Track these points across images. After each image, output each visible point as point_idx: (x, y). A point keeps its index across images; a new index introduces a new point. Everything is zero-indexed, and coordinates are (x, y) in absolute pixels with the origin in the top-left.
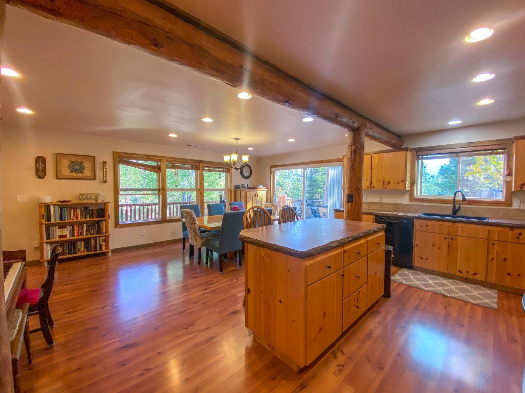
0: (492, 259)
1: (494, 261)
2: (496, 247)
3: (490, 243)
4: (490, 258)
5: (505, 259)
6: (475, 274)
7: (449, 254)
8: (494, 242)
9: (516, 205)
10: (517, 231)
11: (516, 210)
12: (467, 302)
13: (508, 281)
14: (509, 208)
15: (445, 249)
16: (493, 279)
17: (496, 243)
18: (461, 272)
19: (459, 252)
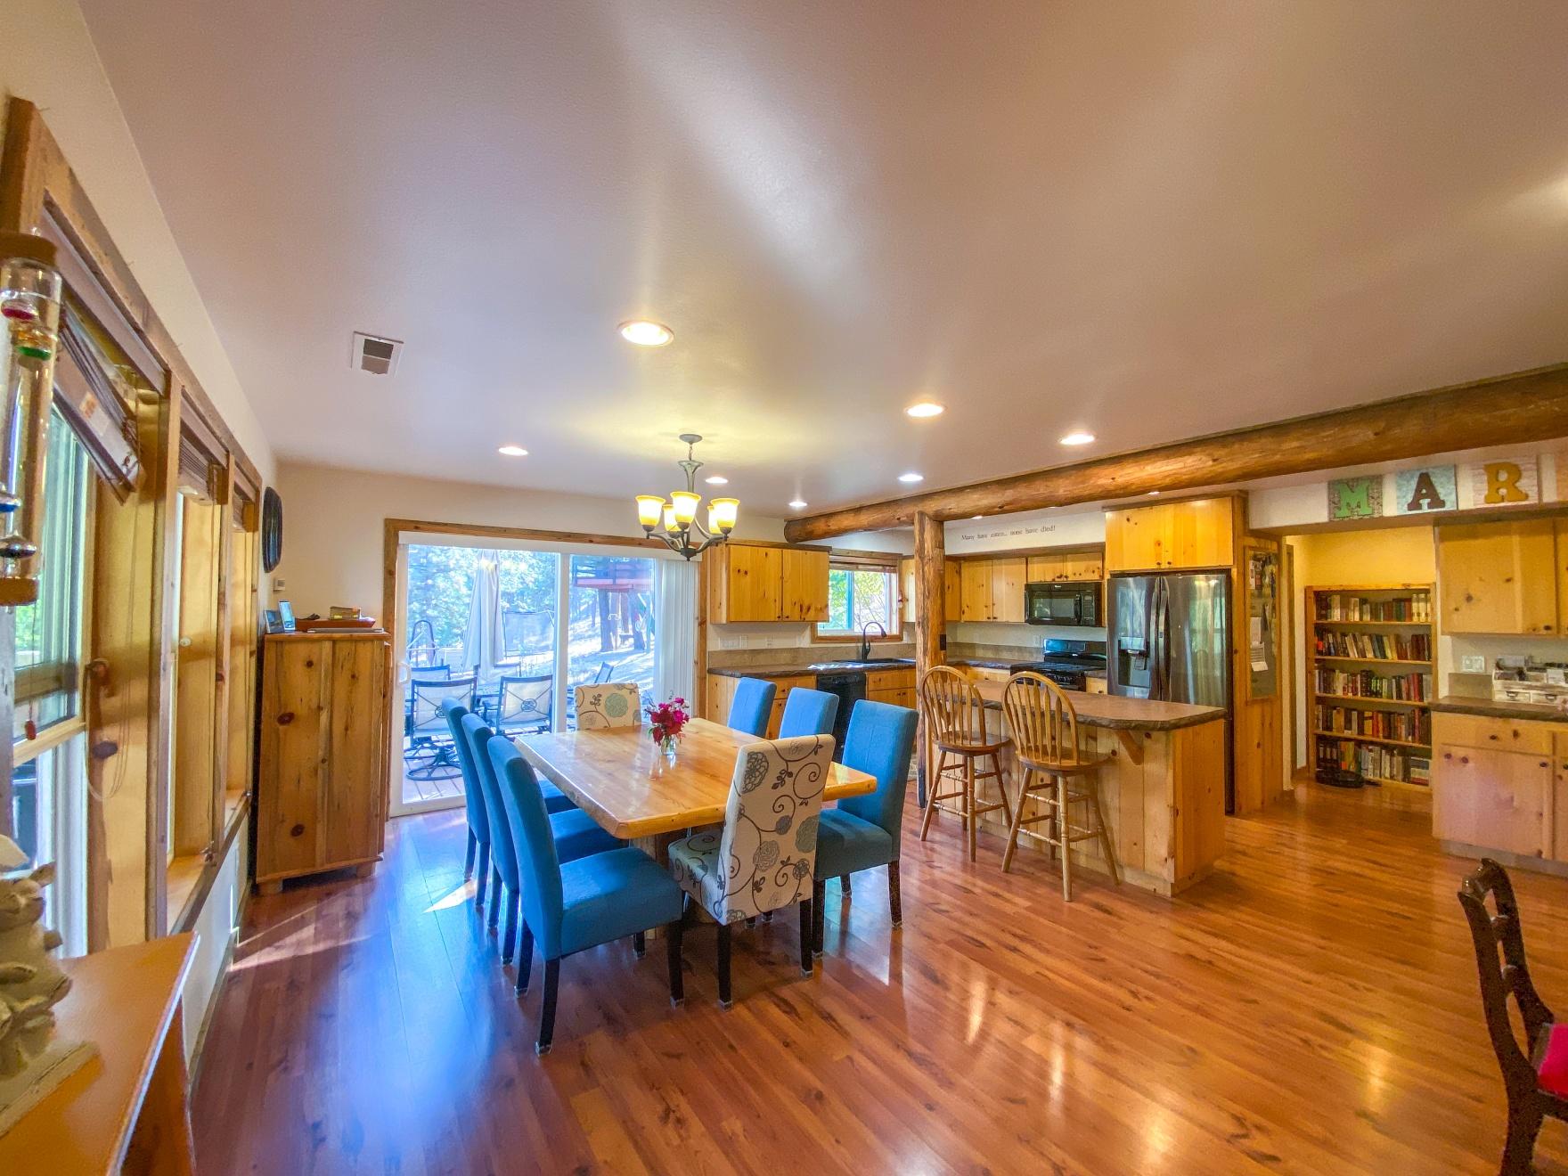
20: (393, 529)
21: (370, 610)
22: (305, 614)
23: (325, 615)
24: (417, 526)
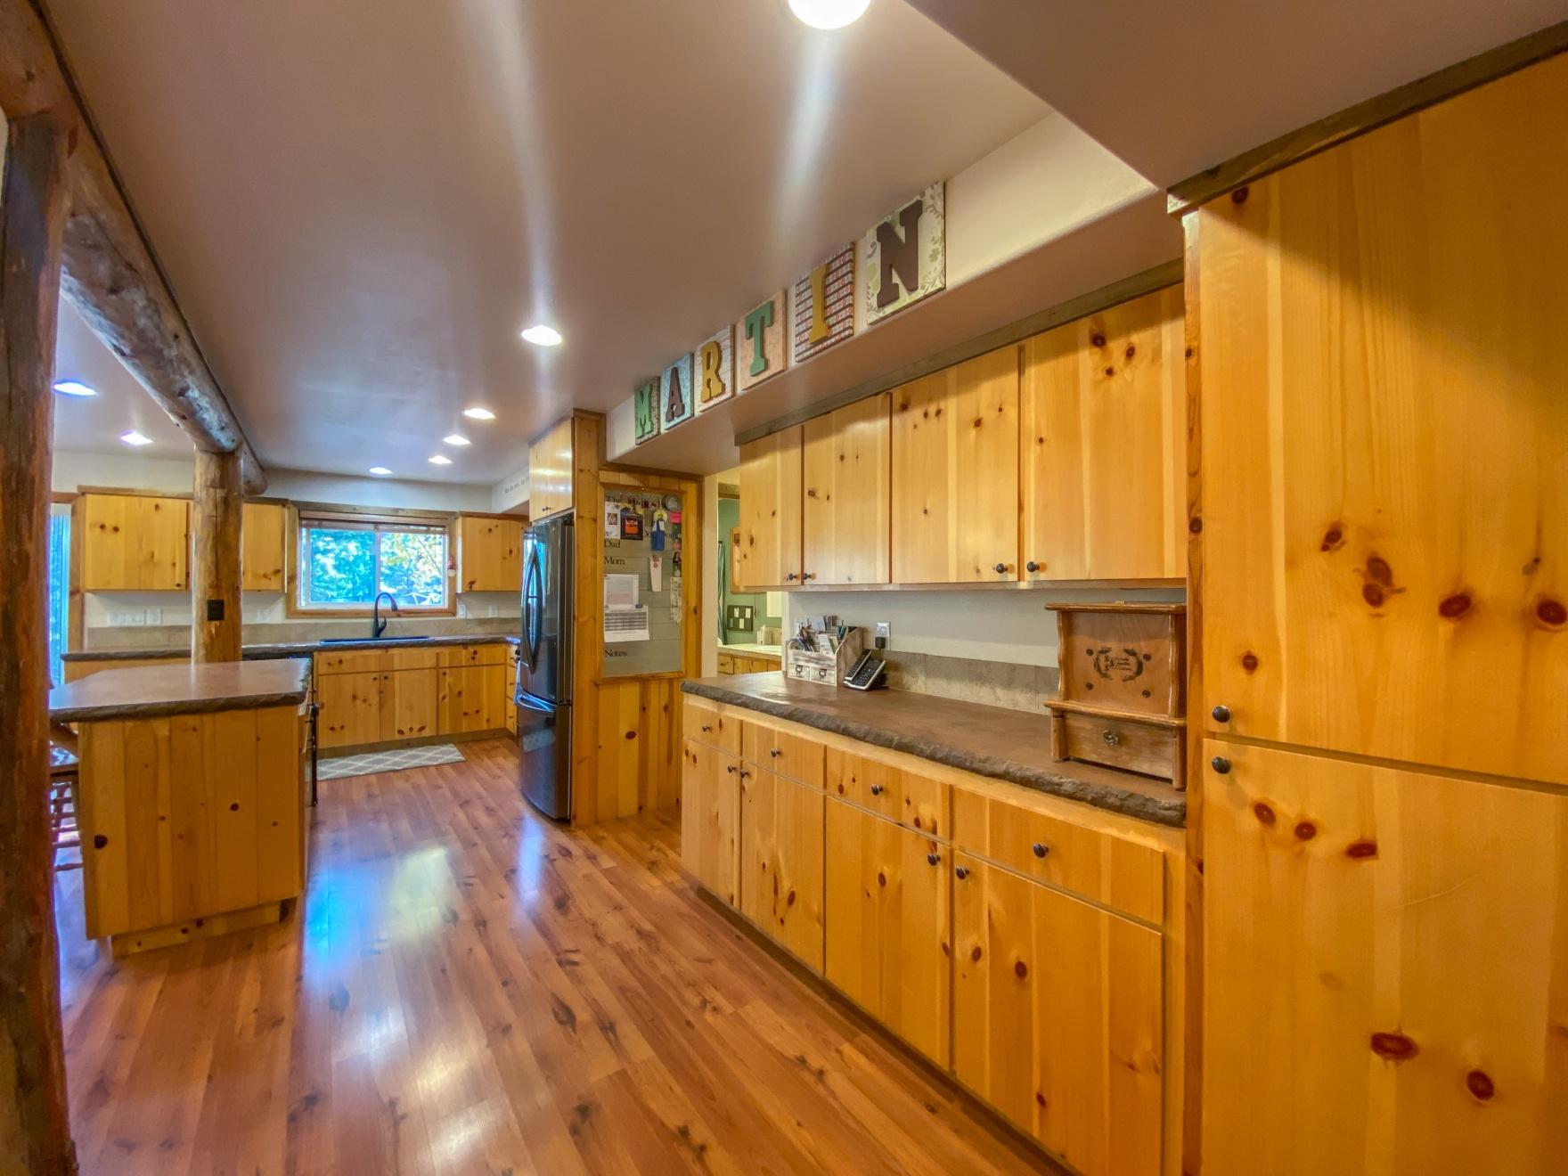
0: (444, 697)
1: (447, 700)
2: (448, 679)
3: (439, 671)
4: (441, 696)
5: (460, 693)
6: (422, 728)
7: (381, 707)
8: (443, 671)
9: (462, 613)
10: (471, 649)
11: (461, 620)
12: (427, 767)
13: (466, 727)
14: (454, 618)
15: (374, 700)
16: (446, 729)
17: (447, 671)
18: (401, 732)
19: (397, 700)
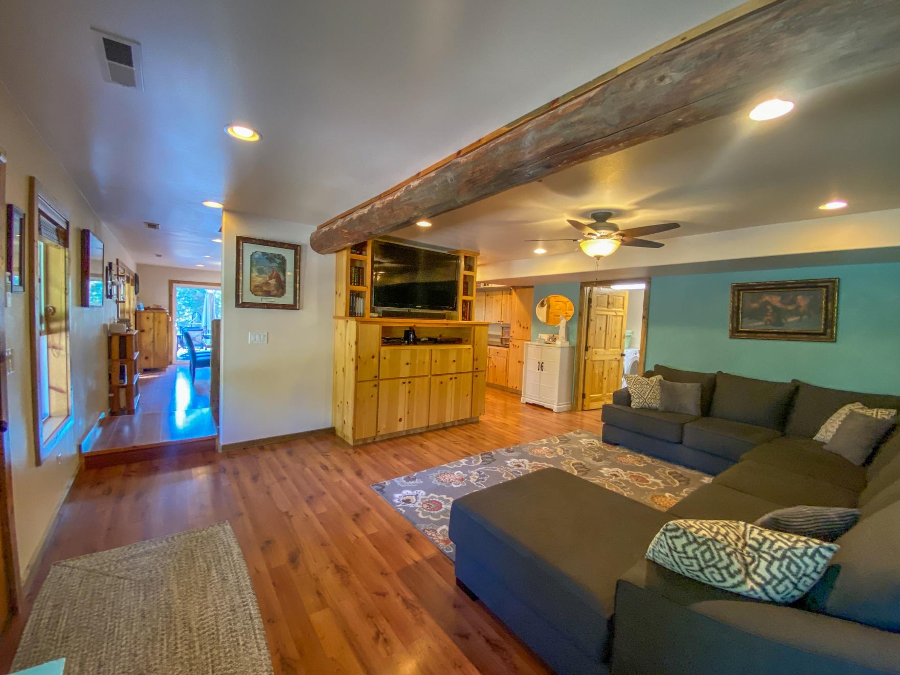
20: (171, 283)
21: (165, 305)
22: (147, 306)
23: (152, 306)
24: (178, 282)
